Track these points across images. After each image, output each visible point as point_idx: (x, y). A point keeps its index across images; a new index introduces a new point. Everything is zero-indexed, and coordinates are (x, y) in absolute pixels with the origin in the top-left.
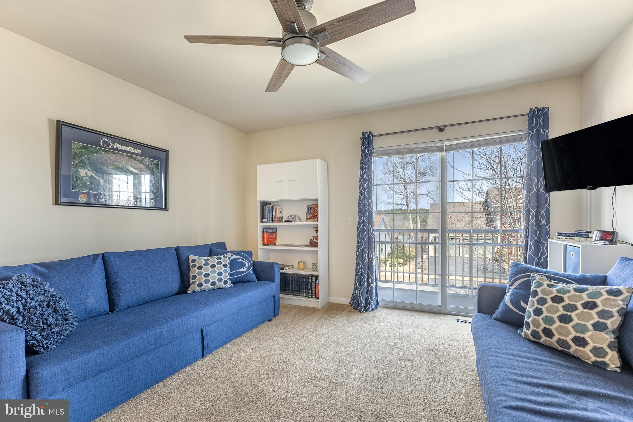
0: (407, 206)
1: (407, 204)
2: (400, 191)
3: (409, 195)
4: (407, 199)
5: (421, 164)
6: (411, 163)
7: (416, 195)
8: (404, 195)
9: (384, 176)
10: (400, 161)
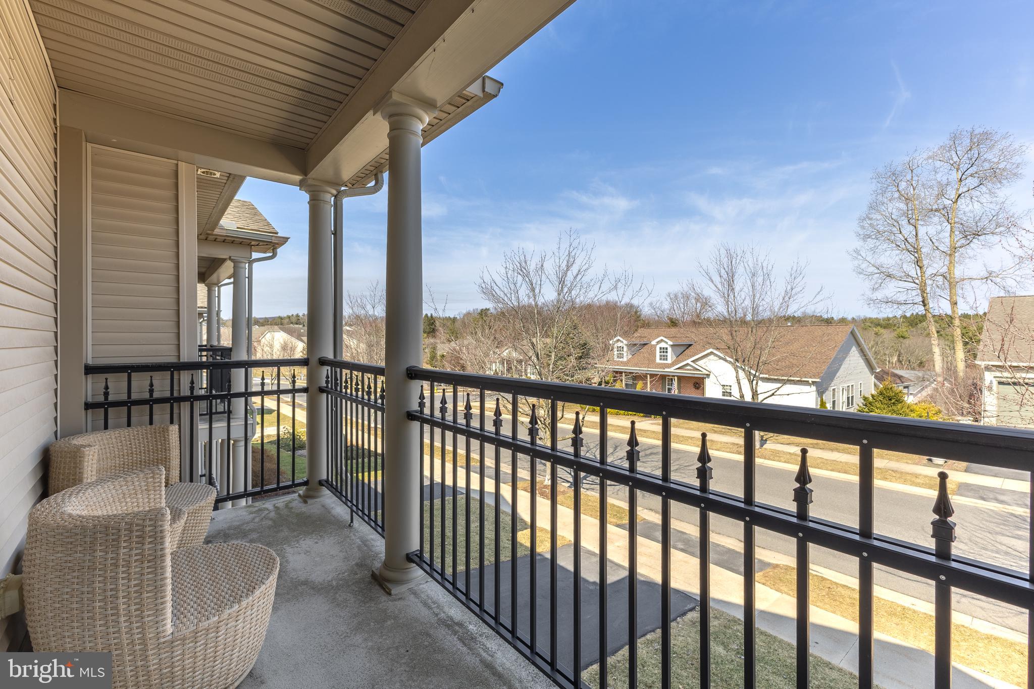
0: (924, 306)
1: (923, 302)
2: (903, 274)
3: (929, 282)
4: (923, 291)
5: (967, 210)
6: (936, 210)
7: (952, 283)
8: (915, 283)
9: (861, 243)
10: (905, 208)
